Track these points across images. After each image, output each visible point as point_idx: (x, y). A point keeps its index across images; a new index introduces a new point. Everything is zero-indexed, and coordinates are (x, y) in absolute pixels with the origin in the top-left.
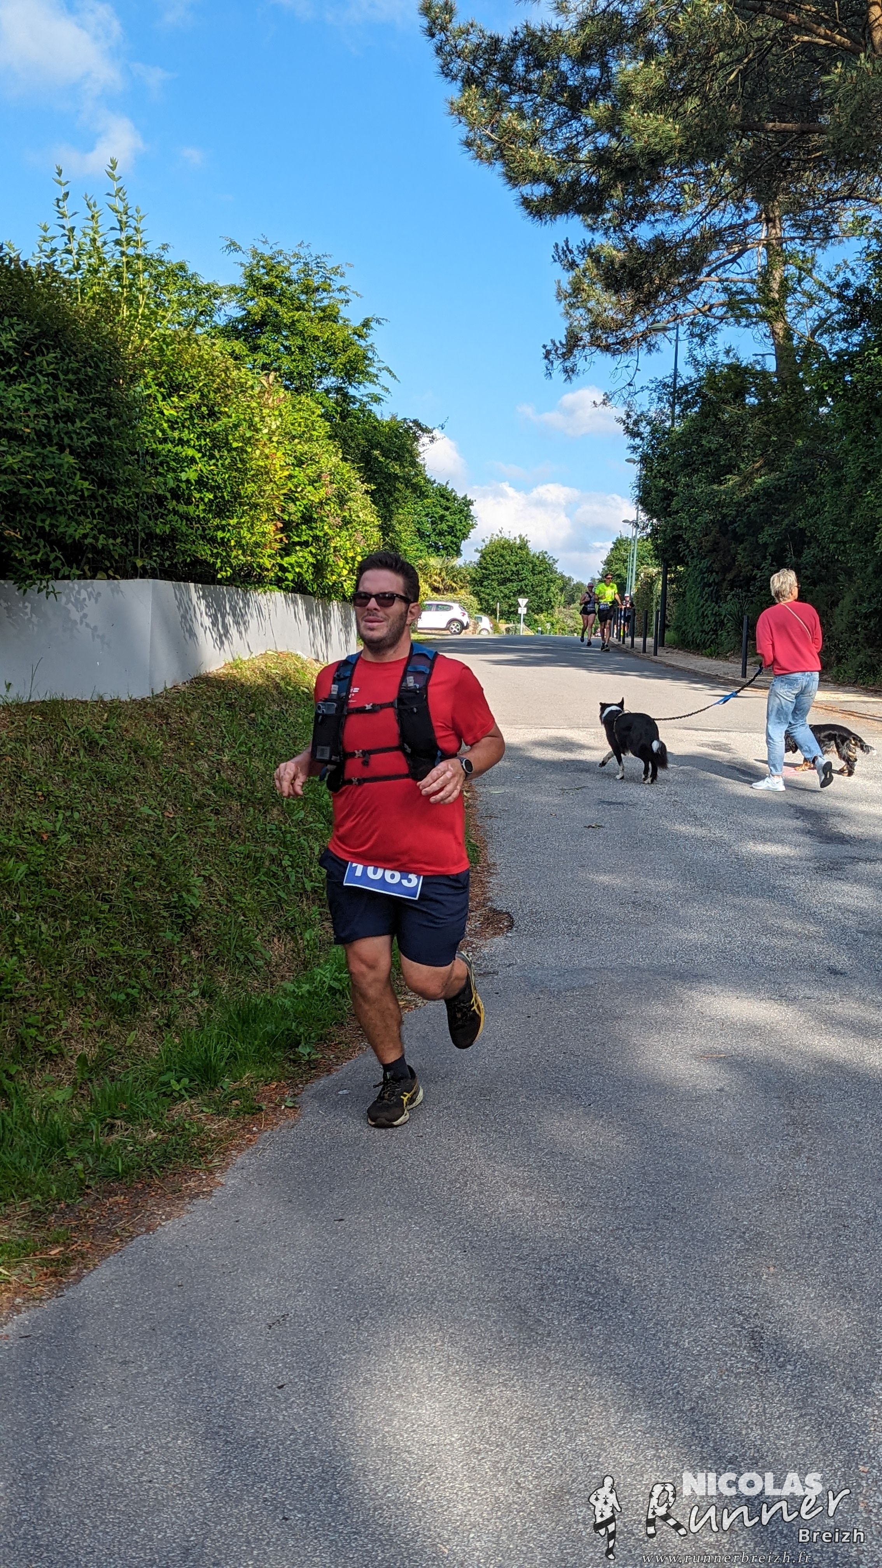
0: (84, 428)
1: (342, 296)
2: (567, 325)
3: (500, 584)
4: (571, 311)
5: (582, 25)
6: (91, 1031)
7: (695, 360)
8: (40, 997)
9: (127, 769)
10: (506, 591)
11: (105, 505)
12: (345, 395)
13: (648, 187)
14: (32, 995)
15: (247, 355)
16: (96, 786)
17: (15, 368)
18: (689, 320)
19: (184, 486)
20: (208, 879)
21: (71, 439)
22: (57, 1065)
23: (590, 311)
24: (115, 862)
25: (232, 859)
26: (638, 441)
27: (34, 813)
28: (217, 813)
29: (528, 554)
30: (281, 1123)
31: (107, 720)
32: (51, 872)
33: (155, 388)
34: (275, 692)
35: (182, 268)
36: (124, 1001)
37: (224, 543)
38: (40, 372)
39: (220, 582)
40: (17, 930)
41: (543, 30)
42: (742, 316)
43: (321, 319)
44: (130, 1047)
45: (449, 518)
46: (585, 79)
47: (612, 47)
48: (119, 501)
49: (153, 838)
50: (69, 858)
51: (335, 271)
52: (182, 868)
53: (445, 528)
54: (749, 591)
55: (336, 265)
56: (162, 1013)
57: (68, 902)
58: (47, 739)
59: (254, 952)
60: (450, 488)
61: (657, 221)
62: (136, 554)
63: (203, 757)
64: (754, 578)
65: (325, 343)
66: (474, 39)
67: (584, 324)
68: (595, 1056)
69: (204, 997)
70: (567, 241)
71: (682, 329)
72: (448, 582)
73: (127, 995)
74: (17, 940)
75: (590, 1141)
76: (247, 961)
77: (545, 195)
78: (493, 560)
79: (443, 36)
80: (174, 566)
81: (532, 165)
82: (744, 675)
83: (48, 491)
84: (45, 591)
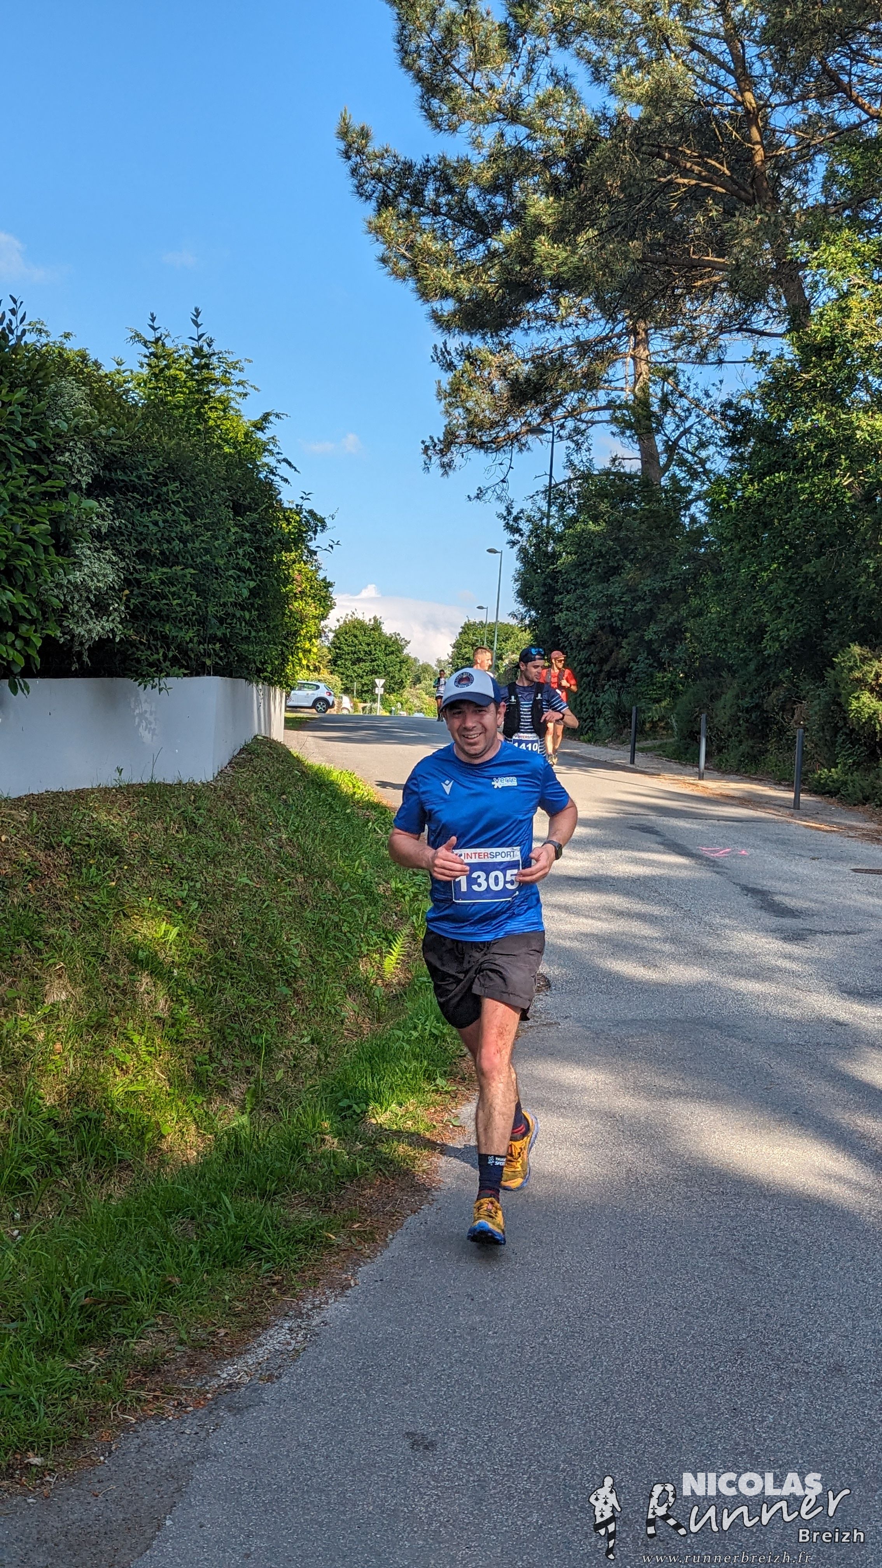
2: (446, 422)
3: (354, 664)
4: (450, 410)
6: (241, 1070)
7: (571, 463)
8: (204, 1040)
10: (360, 671)
14: (198, 1039)
22: (223, 1097)
23: (468, 411)
26: (517, 536)
29: (380, 634)
40: (178, 983)
41: (457, 161)
44: (278, 1084)
46: (492, 207)
50: (200, 922)
51: (235, 366)
54: (625, 681)
55: (235, 361)
58: (159, 818)
66: (388, 163)
67: (462, 422)
69: (313, 1043)
77: (455, 311)
78: (346, 640)
79: (358, 159)
80: (230, 664)
81: (444, 283)
82: (633, 762)
83: (175, 603)
84: (157, 688)
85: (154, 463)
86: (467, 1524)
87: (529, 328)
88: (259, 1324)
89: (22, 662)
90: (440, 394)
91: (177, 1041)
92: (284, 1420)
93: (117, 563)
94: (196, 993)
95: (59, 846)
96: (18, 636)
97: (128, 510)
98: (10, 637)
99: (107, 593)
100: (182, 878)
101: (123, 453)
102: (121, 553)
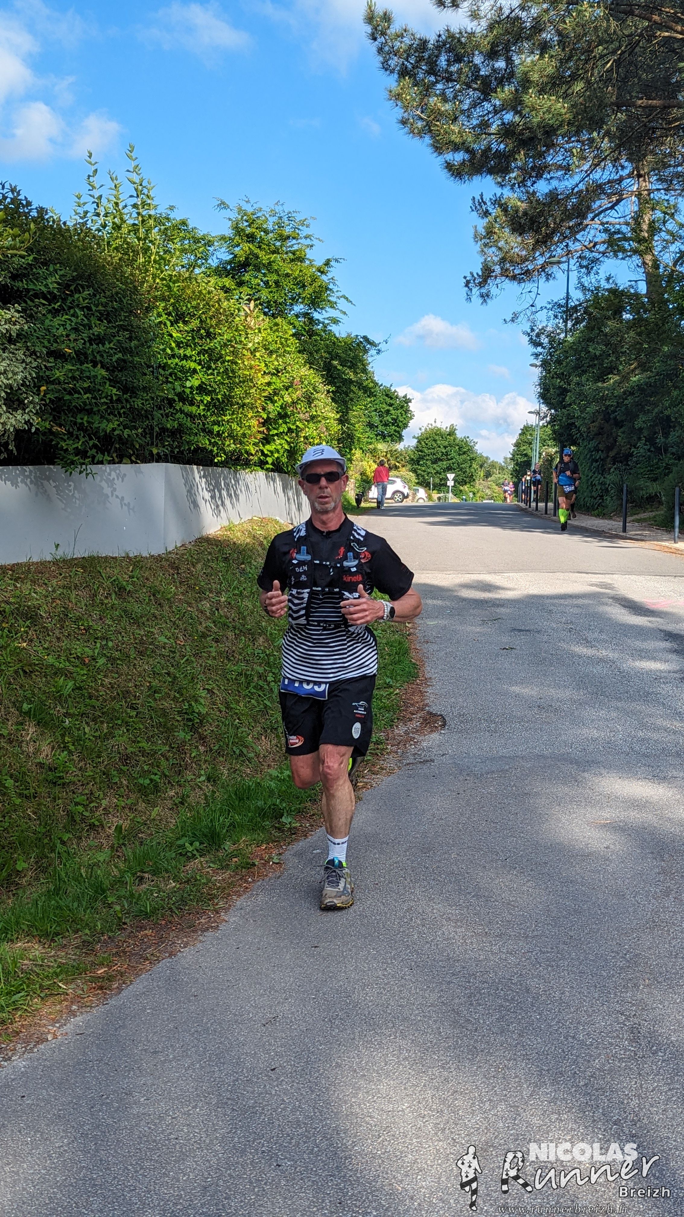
0: (112, 348)
1: (308, 242)
2: (482, 260)
3: (433, 463)
4: (485, 250)
5: (491, 28)
6: (124, 808)
7: (583, 286)
8: (85, 782)
9: (148, 608)
10: (438, 468)
11: (128, 407)
12: (311, 319)
13: (544, 152)
14: (79, 781)
15: (235, 289)
16: (125, 622)
17: (59, 304)
18: (578, 255)
19: (188, 391)
20: (211, 692)
21: (102, 356)
22: (99, 833)
23: (500, 249)
24: (140, 679)
25: (229, 677)
26: (539, 349)
27: (78, 642)
28: (217, 641)
29: (454, 439)
30: (270, 875)
31: (132, 571)
32: (92, 687)
33: (165, 316)
34: (259, 549)
35: (184, 223)
36: (148, 784)
37: (219, 434)
38: (78, 305)
39: (216, 465)
40: (67, 731)
41: (461, 33)
42: (619, 251)
43: (292, 260)
44: (154, 819)
45: (393, 412)
46: (494, 70)
47: (514, 44)
48: (139, 403)
49: (168, 661)
50: (105, 676)
51: (303, 222)
52: (191, 683)
53: (390, 420)
54: (627, 464)
55: (303, 218)
56: (177, 793)
57: (105, 710)
58: (87, 586)
59: (246, 747)
60: (393, 389)
61: (551, 178)
62: (152, 444)
63: (205, 599)
64: (631, 455)
65: (296, 278)
66: (407, 41)
67: (496, 259)
68: (510, 823)
69: (209, 781)
70: (482, 195)
71: (572, 262)
72: (393, 462)
73: (151, 780)
74: (67, 739)
75: (507, 886)
76: (241, 754)
77: (464, 160)
78: (427, 444)
79: (383, 40)
80: (181, 452)
81: (453, 137)
82: (624, 530)
83: (85, 396)
84: (85, 472)
85: (62, 273)
90: (477, 237)
91: (55, 783)
93: (29, 363)
99: (20, 389)
100: (97, 638)
101: (28, 264)
102: (34, 353)
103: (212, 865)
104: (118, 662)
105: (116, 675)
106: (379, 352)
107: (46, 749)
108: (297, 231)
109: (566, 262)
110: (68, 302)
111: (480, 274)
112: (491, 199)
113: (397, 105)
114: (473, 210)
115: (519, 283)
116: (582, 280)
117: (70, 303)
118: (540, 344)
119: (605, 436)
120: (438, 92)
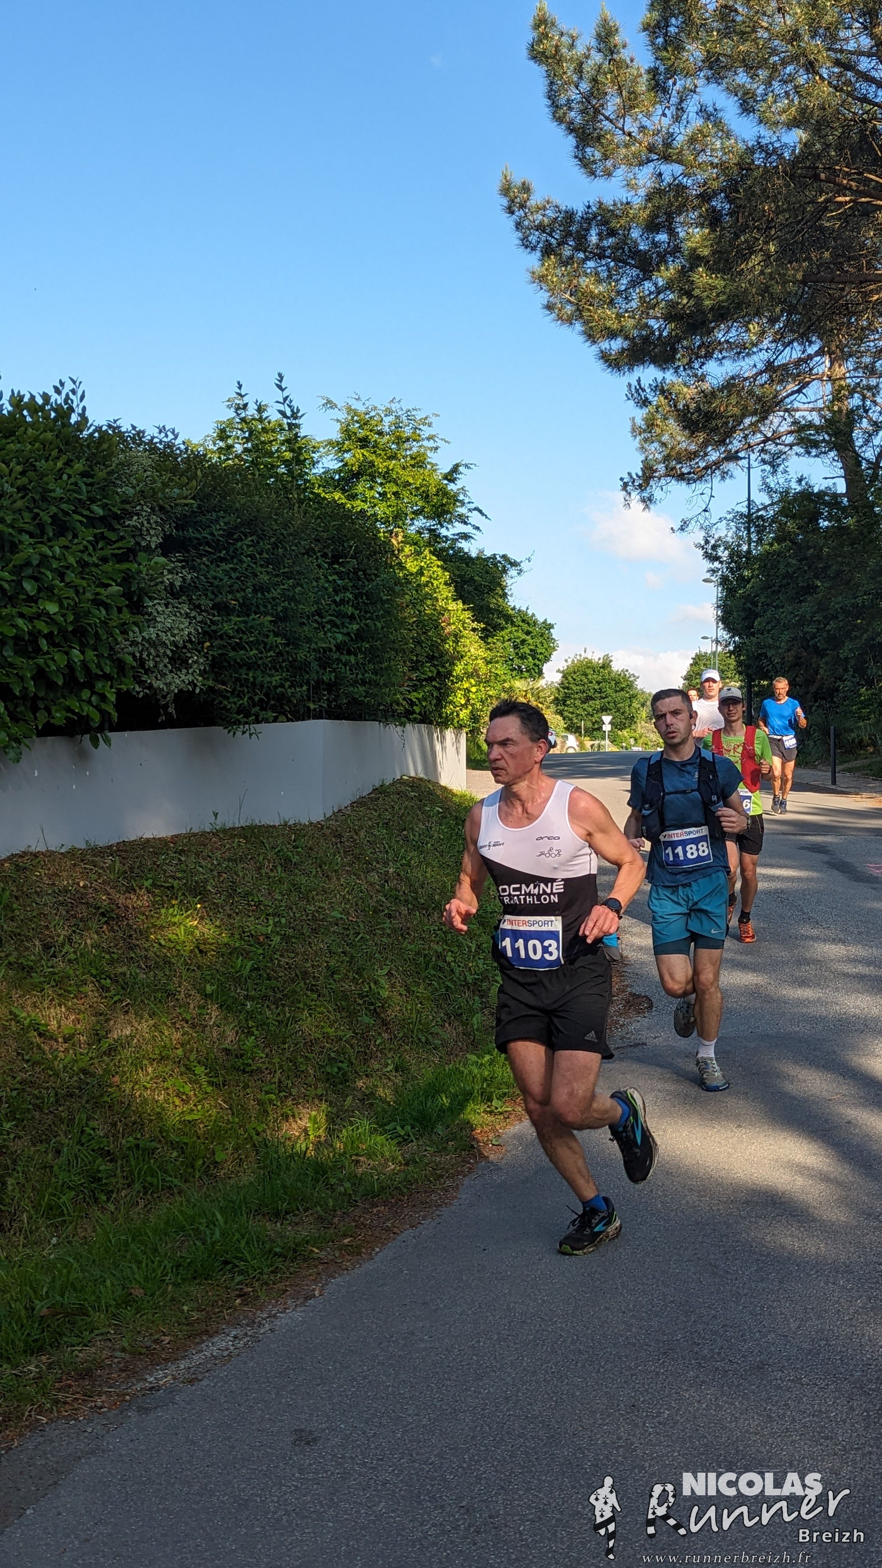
1: (431, 444)
2: (643, 458)
3: (583, 703)
4: (646, 446)
5: (649, 198)
7: (769, 487)
8: (273, 1070)
9: (316, 881)
10: (590, 709)
11: (291, 659)
12: (438, 536)
13: (714, 327)
14: (267, 1069)
16: (294, 897)
18: (760, 447)
20: (390, 974)
21: (266, 607)
22: (290, 1125)
23: (664, 444)
24: (317, 959)
25: (405, 956)
26: (717, 564)
27: (252, 919)
28: (390, 916)
29: (609, 673)
31: (294, 841)
32: (269, 968)
36: (337, 1073)
38: (242, 554)
40: (250, 1015)
41: (615, 204)
42: (812, 447)
43: (413, 466)
44: (347, 1110)
45: (531, 641)
46: (655, 244)
47: (680, 214)
48: (302, 655)
49: (343, 939)
50: (282, 956)
51: (425, 421)
52: (369, 963)
53: (528, 651)
54: (832, 702)
55: (424, 416)
56: (365, 1084)
57: (285, 992)
58: (251, 858)
59: (432, 1034)
60: (530, 612)
62: (309, 699)
63: (373, 870)
64: (836, 690)
65: (417, 489)
66: (550, 213)
67: (659, 456)
69: (397, 1071)
71: (753, 457)
73: (339, 1068)
74: (250, 1022)
76: (427, 1042)
77: (623, 349)
78: (574, 680)
79: (522, 213)
80: (339, 707)
81: (609, 324)
82: (834, 782)
83: (252, 653)
84: (248, 733)
85: (226, 520)
86: (312, 1512)
87: (724, 358)
88: (207, 1332)
89: (96, 717)
90: (635, 431)
92: (184, 1419)
93: (195, 618)
94: (268, 1025)
95: (141, 889)
96: (93, 693)
97: (203, 566)
98: (86, 694)
99: (185, 647)
100: (269, 915)
101: (193, 512)
102: (198, 607)
103: (428, 1148)
104: (293, 940)
105: (293, 955)
106: (520, 572)
107: (230, 1034)
108: (418, 431)
109: (744, 458)
110: (232, 549)
111: (640, 474)
112: (650, 385)
113: (541, 289)
114: (629, 399)
115: (689, 484)
116: (768, 480)
117: (234, 552)
118: (717, 558)
119: (804, 667)
120: (589, 271)
